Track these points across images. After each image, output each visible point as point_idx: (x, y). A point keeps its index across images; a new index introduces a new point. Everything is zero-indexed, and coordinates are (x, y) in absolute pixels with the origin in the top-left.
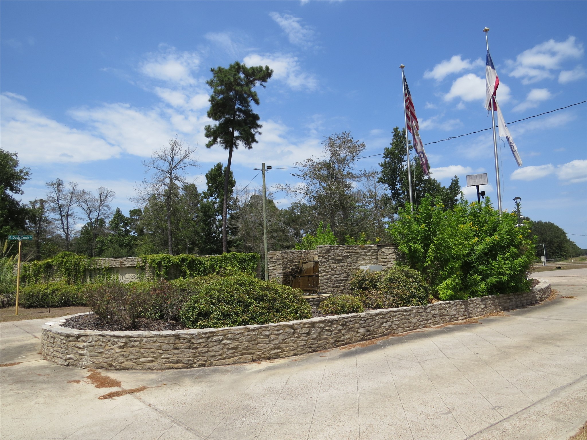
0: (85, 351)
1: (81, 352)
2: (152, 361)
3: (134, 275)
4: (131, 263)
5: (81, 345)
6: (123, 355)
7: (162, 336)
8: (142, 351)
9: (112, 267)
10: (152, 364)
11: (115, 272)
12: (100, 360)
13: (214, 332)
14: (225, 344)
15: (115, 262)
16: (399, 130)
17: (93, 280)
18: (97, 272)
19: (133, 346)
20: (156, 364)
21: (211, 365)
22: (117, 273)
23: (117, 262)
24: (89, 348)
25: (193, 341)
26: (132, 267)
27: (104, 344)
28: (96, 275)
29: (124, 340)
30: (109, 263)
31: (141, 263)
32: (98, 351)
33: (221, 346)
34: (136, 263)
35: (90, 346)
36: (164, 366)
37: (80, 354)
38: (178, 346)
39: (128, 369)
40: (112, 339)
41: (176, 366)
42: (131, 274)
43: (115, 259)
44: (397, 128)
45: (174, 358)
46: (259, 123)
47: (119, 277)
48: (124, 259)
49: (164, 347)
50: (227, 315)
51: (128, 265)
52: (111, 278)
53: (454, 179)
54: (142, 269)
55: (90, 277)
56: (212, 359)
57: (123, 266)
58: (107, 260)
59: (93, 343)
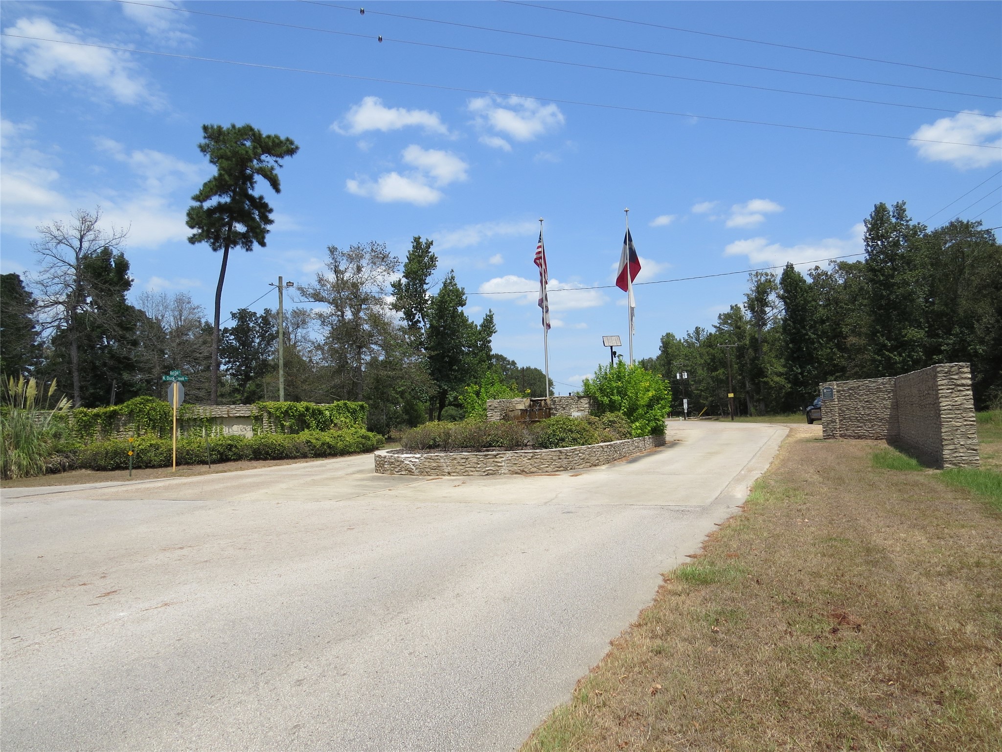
0: (503, 464)
1: (499, 464)
2: (547, 467)
3: (245, 426)
4: (243, 412)
5: (500, 460)
6: (531, 464)
7: (552, 451)
8: (542, 461)
9: (215, 417)
10: (548, 469)
11: (218, 423)
12: (515, 468)
13: (575, 449)
14: (580, 456)
15: (221, 411)
16: (421, 240)
17: (186, 433)
18: (192, 423)
19: (537, 458)
20: (550, 468)
21: (574, 469)
22: (220, 424)
23: (223, 410)
24: (506, 462)
25: (568, 454)
26: (244, 417)
27: (517, 458)
28: (190, 426)
29: (531, 455)
30: (211, 412)
31: (255, 412)
32: (513, 462)
33: (578, 457)
34: (249, 412)
35: (507, 460)
36: (554, 470)
37: (499, 466)
38: (561, 457)
39: (533, 473)
40: (523, 454)
41: (560, 469)
42: (241, 426)
43: (220, 407)
44: (419, 238)
45: (559, 465)
46: (271, 216)
47: (224, 429)
48: (233, 406)
49: (554, 458)
50: (574, 439)
51: (238, 415)
52: (212, 430)
53: (488, 314)
54: (258, 419)
55: (181, 430)
56: (575, 465)
57: (231, 415)
58: (208, 407)
59: (510, 458)
